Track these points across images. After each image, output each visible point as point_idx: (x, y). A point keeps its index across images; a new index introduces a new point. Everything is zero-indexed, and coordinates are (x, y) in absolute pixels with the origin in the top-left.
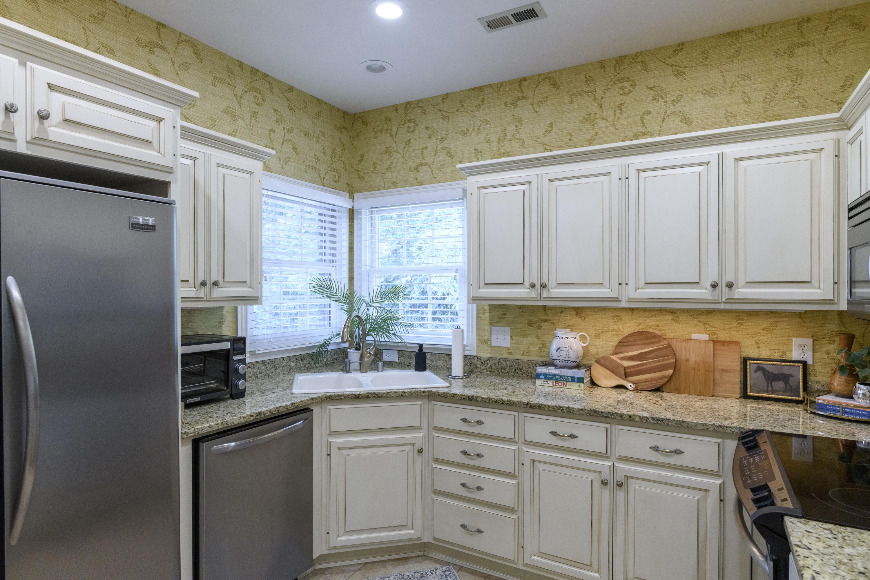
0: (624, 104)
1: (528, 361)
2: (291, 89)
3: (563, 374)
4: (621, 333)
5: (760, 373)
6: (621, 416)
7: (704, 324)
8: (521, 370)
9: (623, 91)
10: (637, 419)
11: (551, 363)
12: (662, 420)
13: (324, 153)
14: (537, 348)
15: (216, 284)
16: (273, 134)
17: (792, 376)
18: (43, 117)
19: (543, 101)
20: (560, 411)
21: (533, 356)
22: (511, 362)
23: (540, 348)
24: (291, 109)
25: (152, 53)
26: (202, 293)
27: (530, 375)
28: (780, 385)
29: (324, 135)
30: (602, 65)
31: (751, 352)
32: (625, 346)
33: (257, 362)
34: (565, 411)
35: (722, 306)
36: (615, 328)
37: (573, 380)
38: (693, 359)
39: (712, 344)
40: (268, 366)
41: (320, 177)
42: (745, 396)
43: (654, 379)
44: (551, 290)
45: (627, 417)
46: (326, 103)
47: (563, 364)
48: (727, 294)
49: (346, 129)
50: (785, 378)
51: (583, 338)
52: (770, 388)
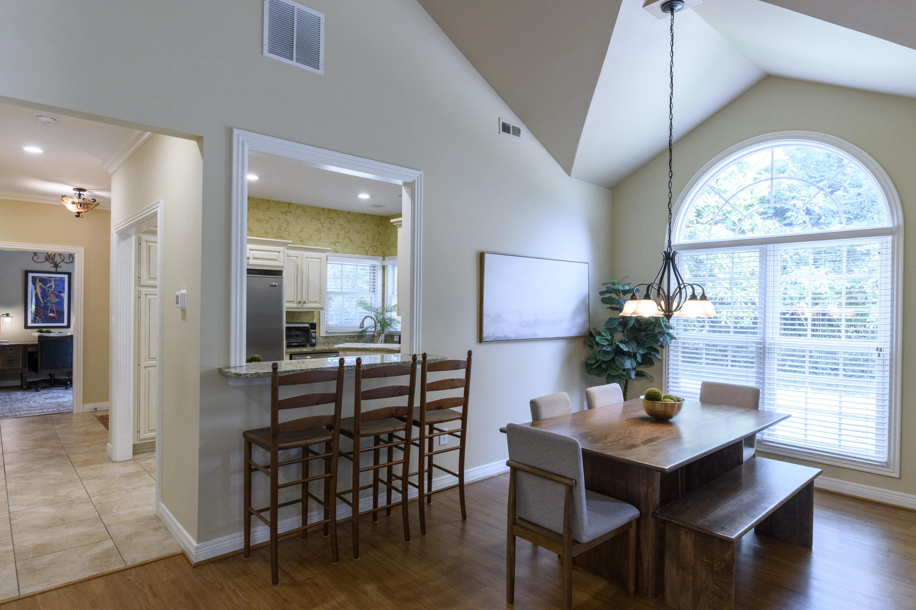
2: (349, 213)
13: (368, 239)
15: (304, 302)
16: (339, 236)
18: (248, 258)
24: (349, 222)
25: (286, 215)
26: (299, 306)
29: (367, 230)
33: (329, 336)
40: (335, 339)
41: (365, 251)
46: (369, 215)
49: (382, 224)
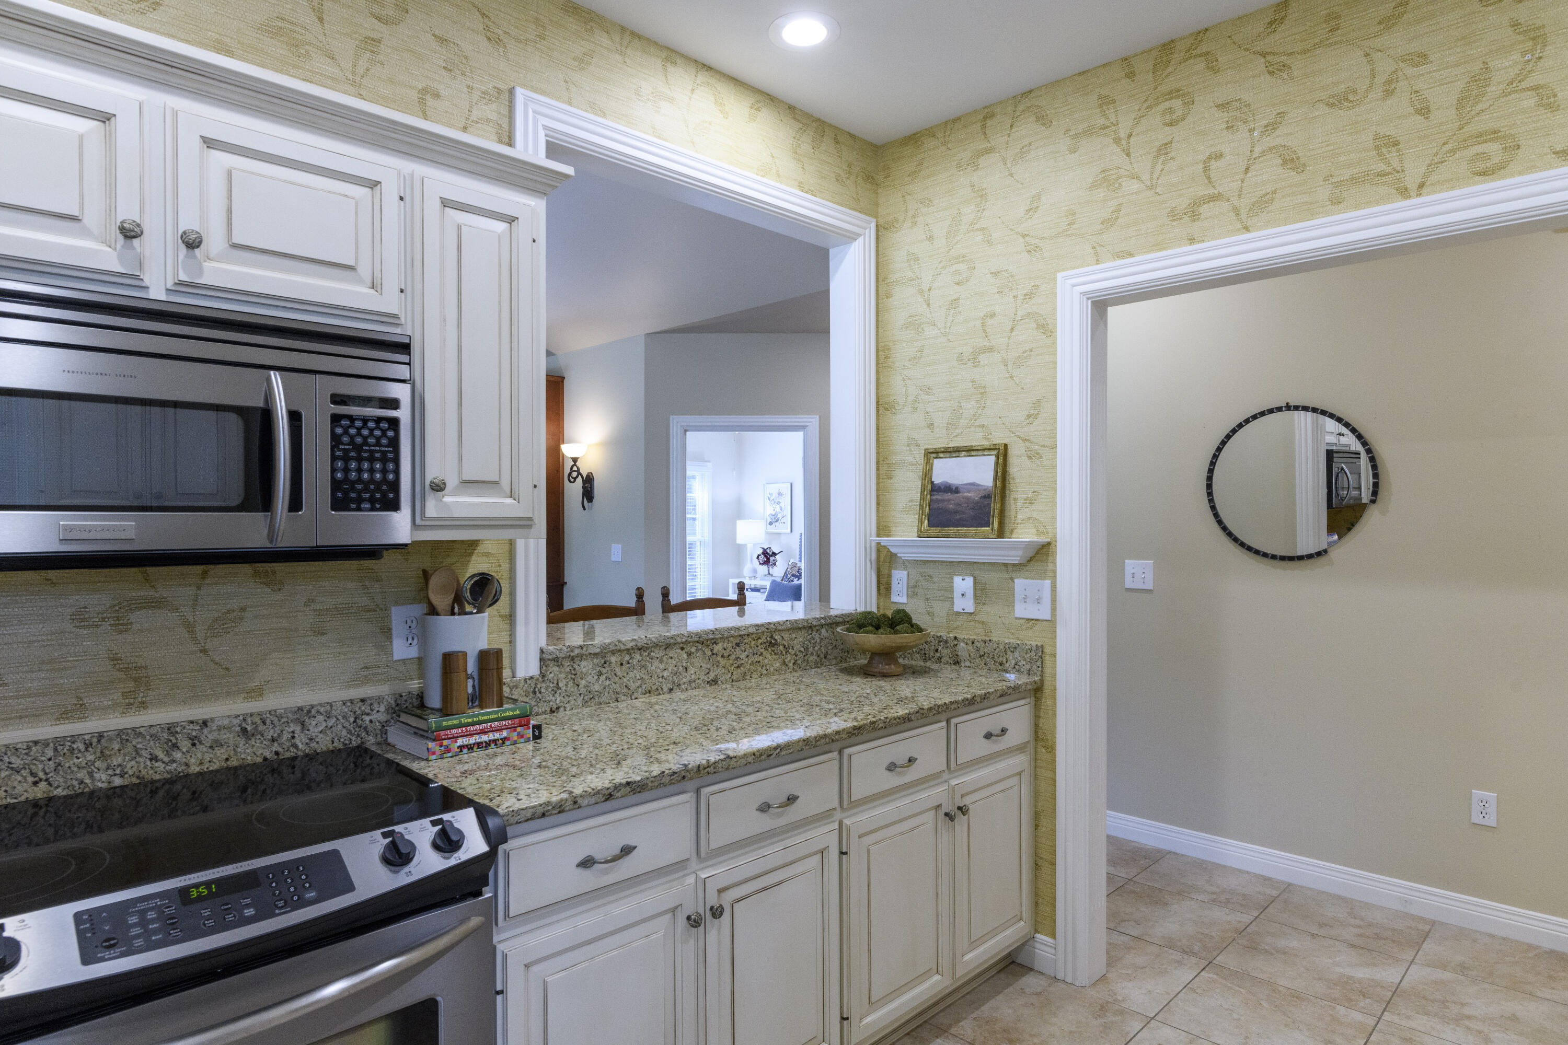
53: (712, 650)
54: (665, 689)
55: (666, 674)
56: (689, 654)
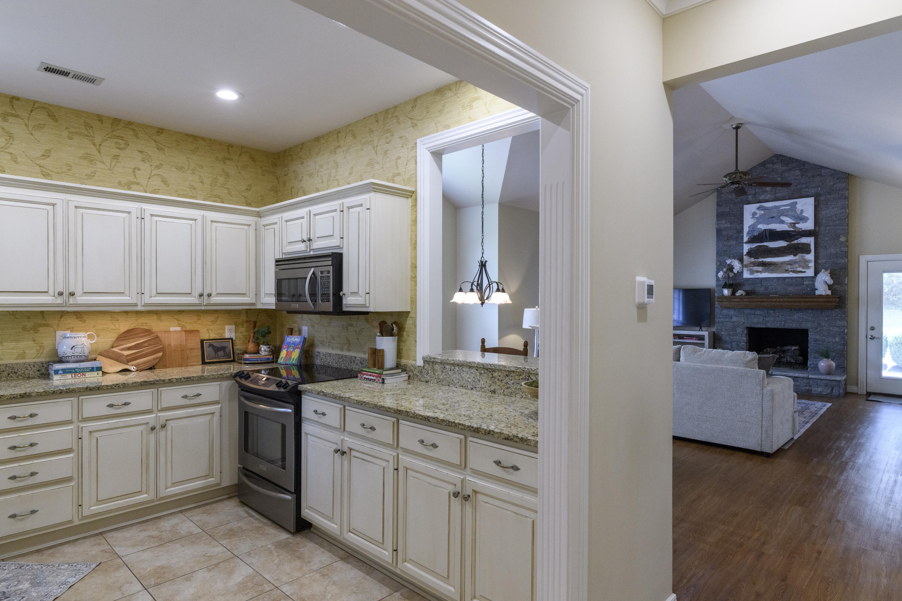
0: (119, 156)
1: (25, 364)
3: (81, 367)
4: (119, 331)
5: (211, 348)
6: (164, 381)
7: (178, 320)
8: (16, 373)
9: (118, 146)
10: (174, 380)
11: (61, 361)
12: (190, 378)
14: (34, 351)
17: (227, 347)
19: (39, 127)
20: (117, 387)
21: (29, 359)
22: (3, 367)
23: (37, 351)
27: (27, 376)
28: (221, 353)
30: (100, 118)
31: (205, 335)
32: (123, 340)
34: (121, 386)
35: (203, 308)
36: (113, 327)
37: (92, 370)
38: (173, 344)
39: (184, 333)
42: (204, 363)
43: (149, 361)
44: (77, 298)
45: (168, 381)
47: (76, 359)
48: (206, 300)
50: (223, 349)
51: (90, 337)
52: (217, 356)
53: (492, 375)
54: (469, 388)
55: (469, 380)
56: (481, 374)
